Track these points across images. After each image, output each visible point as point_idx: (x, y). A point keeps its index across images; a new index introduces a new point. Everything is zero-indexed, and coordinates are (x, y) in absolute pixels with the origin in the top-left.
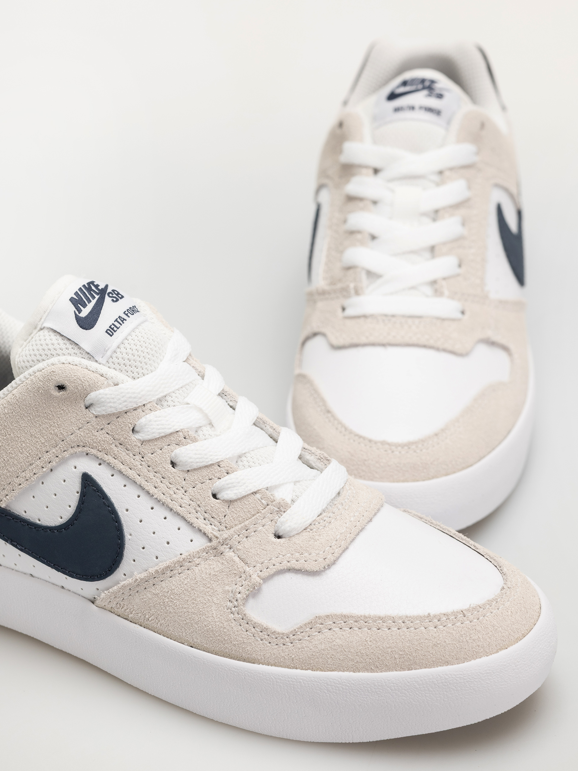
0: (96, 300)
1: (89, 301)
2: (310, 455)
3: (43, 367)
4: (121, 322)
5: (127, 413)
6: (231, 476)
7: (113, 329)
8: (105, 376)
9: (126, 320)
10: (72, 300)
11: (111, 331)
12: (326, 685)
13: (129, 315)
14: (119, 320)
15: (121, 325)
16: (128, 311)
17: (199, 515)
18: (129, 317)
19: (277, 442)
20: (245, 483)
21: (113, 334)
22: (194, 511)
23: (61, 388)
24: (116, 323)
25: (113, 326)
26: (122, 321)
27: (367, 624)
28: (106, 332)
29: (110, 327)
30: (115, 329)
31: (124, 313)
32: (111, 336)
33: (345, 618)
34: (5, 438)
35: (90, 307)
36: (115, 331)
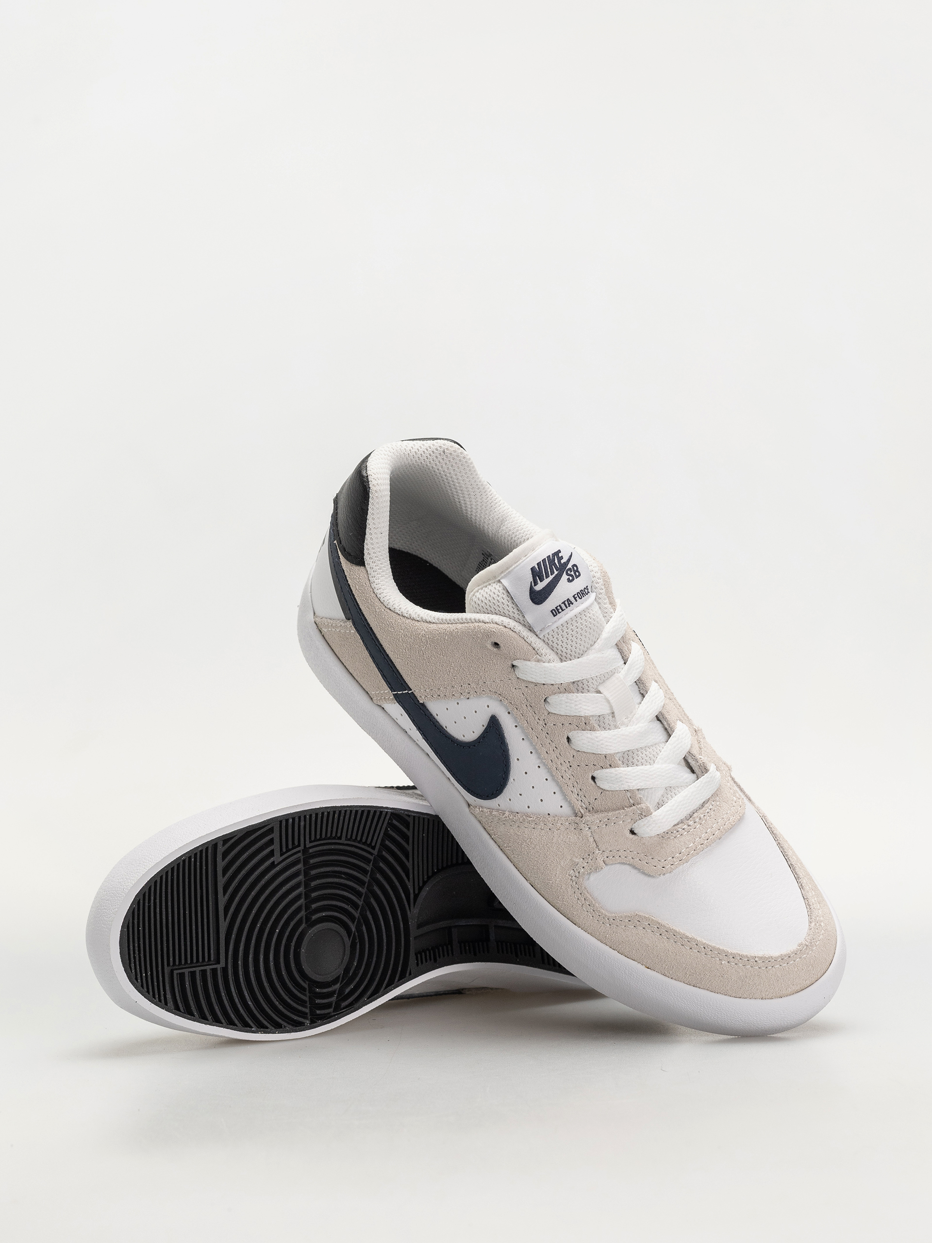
0: (553, 576)
1: (547, 577)
2: (692, 760)
3: (488, 621)
4: (567, 605)
5: (545, 685)
6: (612, 770)
7: (558, 610)
8: (536, 650)
9: (572, 604)
10: (533, 569)
11: (555, 612)
12: (625, 968)
13: (578, 598)
14: (566, 603)
15: (567, 608)
16: (578, 595)
17: (575, 790)
18: (576, 601)
19: (670, 736)
20: (621, 781)
21: (557, 614)
22: (572, 785)
23: (496, 645)
24: (563, 606)
25: (559, 608)
26: (569, 604)
27: (674, 937)
28: (551, 611)
29: (556, 608)
30: (560, 610)
31: (574, 596)
32: (554, 616)
33: (659, 926)
34: (439, 656)
35: (546, 581)
36: (559, 613)
